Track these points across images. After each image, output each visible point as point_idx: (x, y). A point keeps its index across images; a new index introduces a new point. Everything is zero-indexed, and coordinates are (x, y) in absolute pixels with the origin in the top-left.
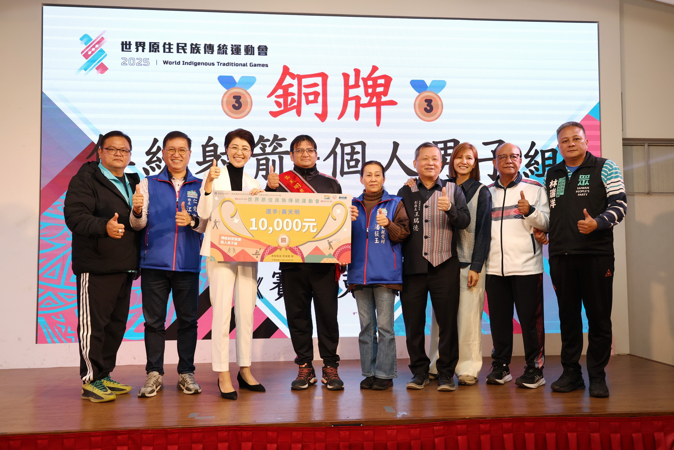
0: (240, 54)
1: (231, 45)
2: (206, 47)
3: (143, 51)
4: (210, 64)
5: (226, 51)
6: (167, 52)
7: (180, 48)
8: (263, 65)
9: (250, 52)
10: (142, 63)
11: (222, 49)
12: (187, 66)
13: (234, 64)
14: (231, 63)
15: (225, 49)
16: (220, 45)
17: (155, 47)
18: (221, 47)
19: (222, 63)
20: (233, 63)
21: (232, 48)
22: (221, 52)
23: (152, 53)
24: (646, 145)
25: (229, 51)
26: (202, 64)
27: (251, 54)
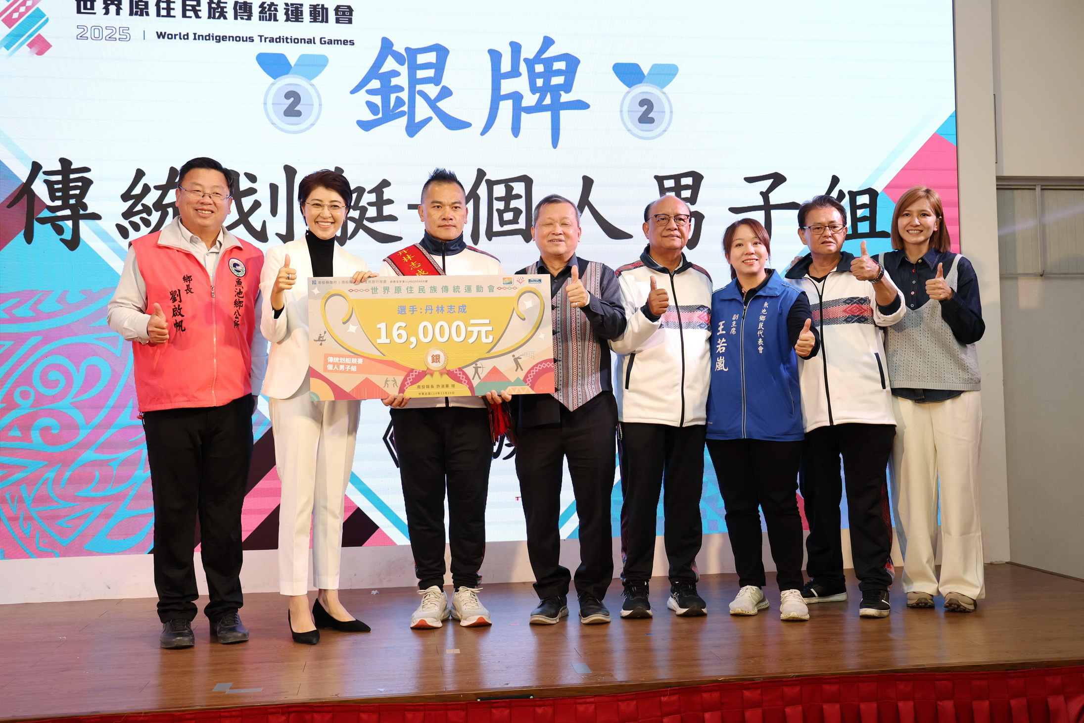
0: (302, 21)
1: (285, 4)
2: (238, 8)
3: (118, 13)
4: (245, 39)
5: (275, 15)
6: (163, 16)
7: (188, 8)
8: (345, 42)
9: (320, 18)
10: (117, 36)
11: (268, 11)
12: (201, 43)
13: (291, 39)
14: (285, 38)
15: (273, 11)
16: (264, 3)
17: (140, 7)
18: (266, 8)
19: (268, 38)
20: (289, 37)
21: (287, 10)
22: (266, 16)
23: (134, 17)
24: (1038, 188)
25: (281, 15)
26: (231, 38)
27: (322, 21)
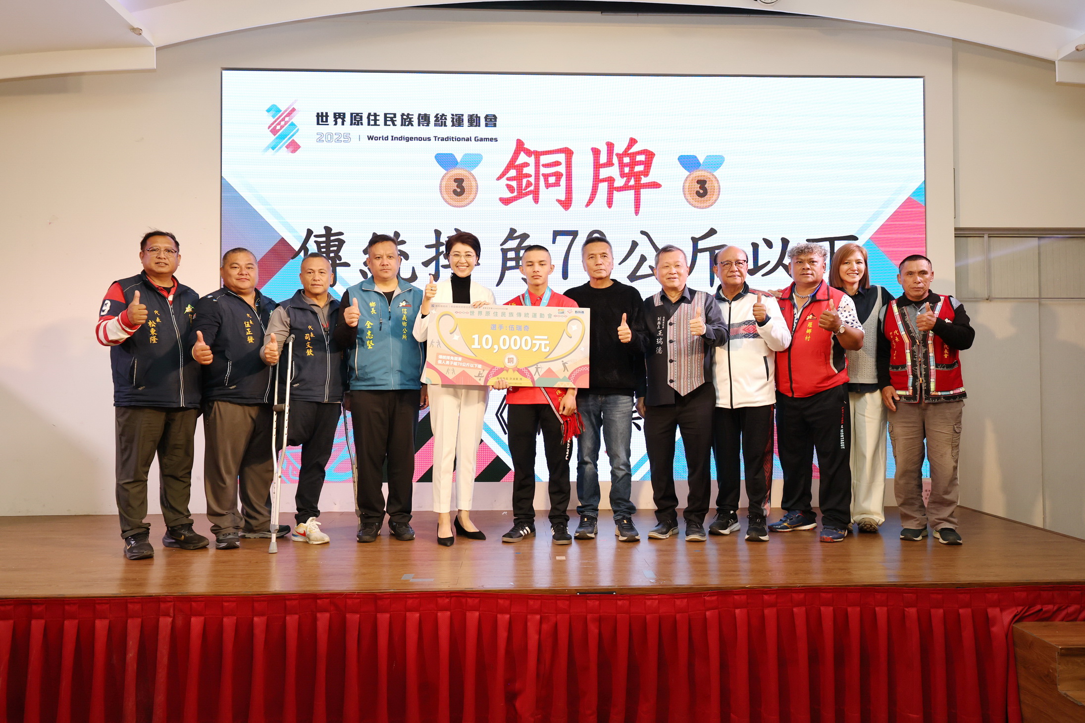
0: (463, 126)
1: (452, 114)
2: (420, 118)
3: (343, 124)
4: (425, 139)
5: (445, 122)
6: (372, 125)
7: (388, 119)
8: (492, 140)
9: (475, 124)
10: (342, 139)
11: (440, 119)
12: (396, 142)
13: (455, 138)
14: (451, 138)
15: (443, 120)
16: (437, 114)
17: (357, 119)
18: (439, 117)
19: (440, 138)
21: (453, 119)
22: (439, 123)
23: (353, 126)
25: (449, 122)
26: (416, 139)
27: (476, 126)
